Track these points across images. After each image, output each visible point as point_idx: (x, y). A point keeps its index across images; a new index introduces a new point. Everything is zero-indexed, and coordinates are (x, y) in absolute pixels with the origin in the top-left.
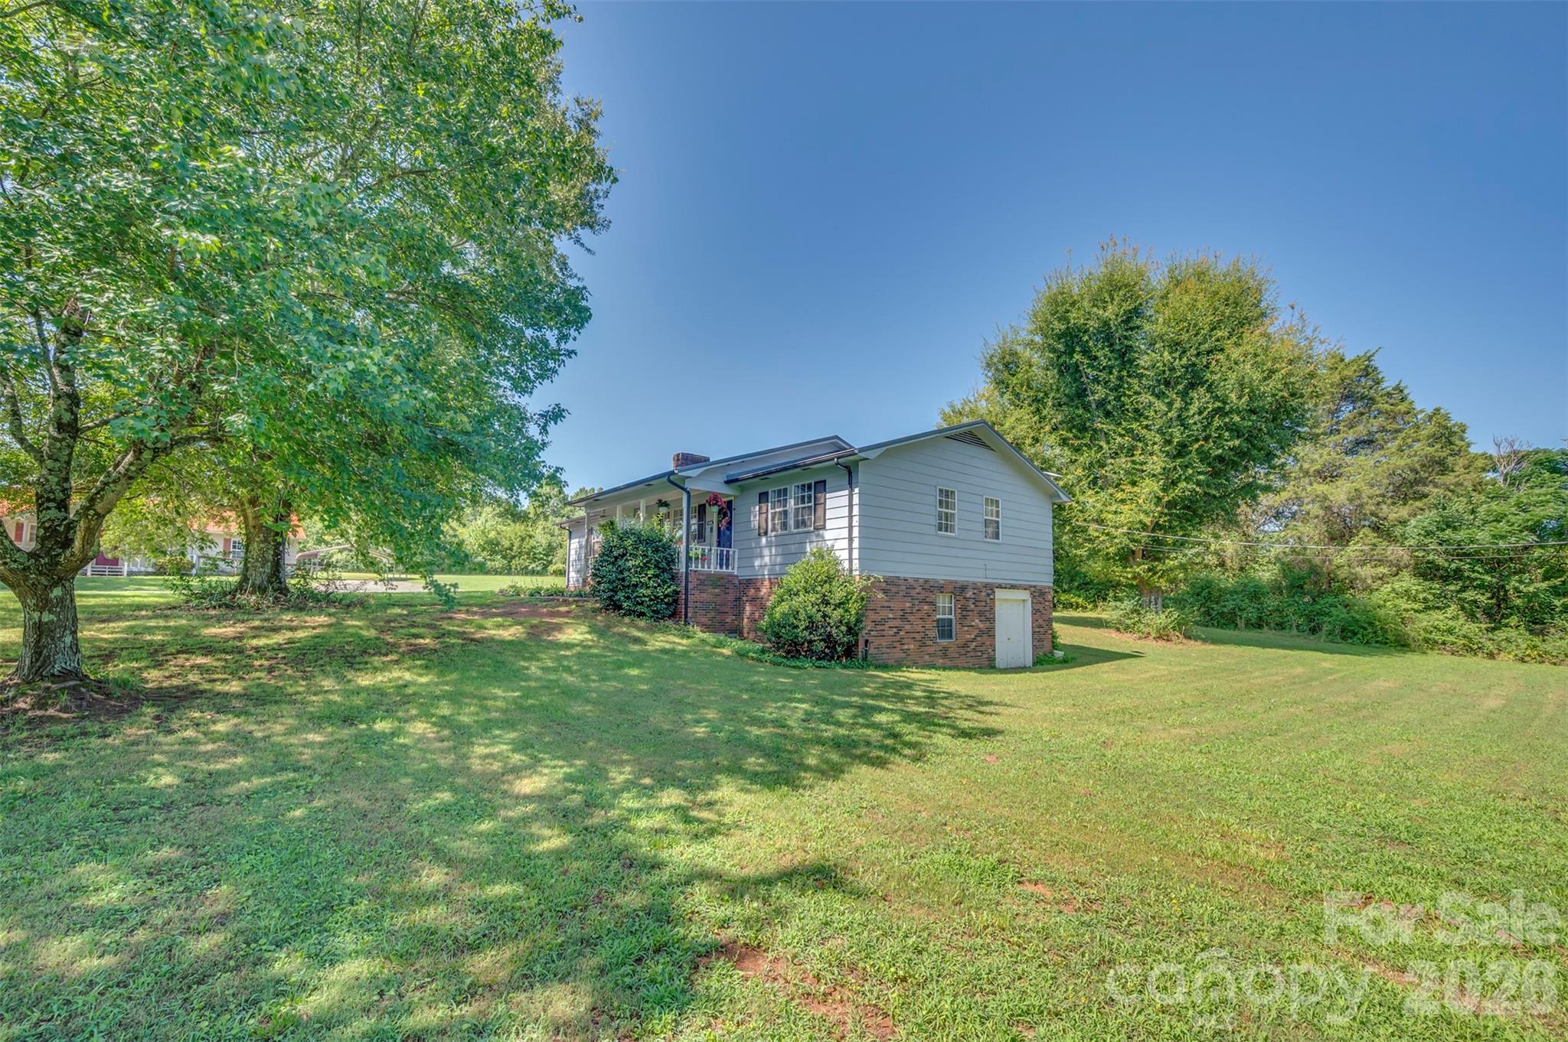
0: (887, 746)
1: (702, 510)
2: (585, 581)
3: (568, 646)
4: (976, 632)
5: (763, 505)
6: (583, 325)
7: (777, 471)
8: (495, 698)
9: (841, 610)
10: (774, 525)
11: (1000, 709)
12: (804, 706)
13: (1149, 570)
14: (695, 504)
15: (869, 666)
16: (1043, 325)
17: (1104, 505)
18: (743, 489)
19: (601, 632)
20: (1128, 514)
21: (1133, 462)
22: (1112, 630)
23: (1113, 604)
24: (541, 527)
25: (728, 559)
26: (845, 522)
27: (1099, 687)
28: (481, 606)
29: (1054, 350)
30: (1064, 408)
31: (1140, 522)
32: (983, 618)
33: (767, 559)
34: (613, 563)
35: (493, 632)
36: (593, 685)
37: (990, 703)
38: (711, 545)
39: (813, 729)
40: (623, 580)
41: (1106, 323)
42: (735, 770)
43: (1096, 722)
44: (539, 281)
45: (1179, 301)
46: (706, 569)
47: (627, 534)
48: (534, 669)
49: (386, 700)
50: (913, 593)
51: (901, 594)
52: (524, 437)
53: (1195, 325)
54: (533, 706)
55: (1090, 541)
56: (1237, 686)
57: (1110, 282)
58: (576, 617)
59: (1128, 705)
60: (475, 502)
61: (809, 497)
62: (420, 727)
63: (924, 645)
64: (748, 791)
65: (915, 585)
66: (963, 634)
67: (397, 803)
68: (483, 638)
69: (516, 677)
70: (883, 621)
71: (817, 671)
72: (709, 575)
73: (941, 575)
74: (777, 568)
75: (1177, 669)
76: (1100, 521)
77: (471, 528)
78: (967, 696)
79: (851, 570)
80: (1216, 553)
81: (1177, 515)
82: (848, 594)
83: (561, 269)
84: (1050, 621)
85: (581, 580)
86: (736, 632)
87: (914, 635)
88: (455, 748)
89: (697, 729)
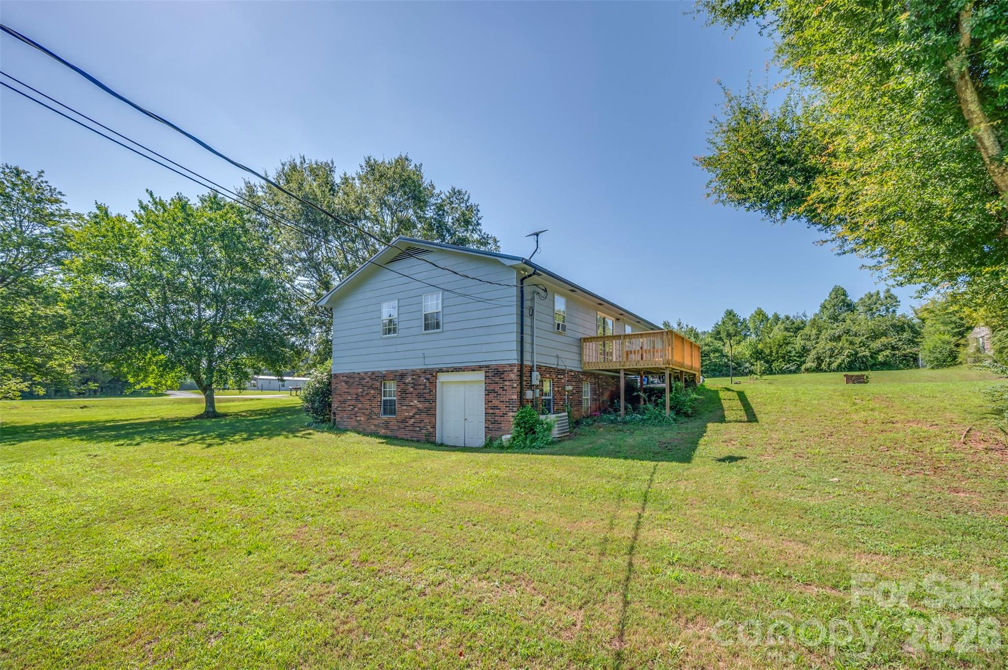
4: (414, 411)
32: (422, 399)
50: (364, 382)
51: (356, 383)
63: (370, 418)
65: (365, 377)
66: (404, 412)
70: (345, 401)
73: (383, 367)
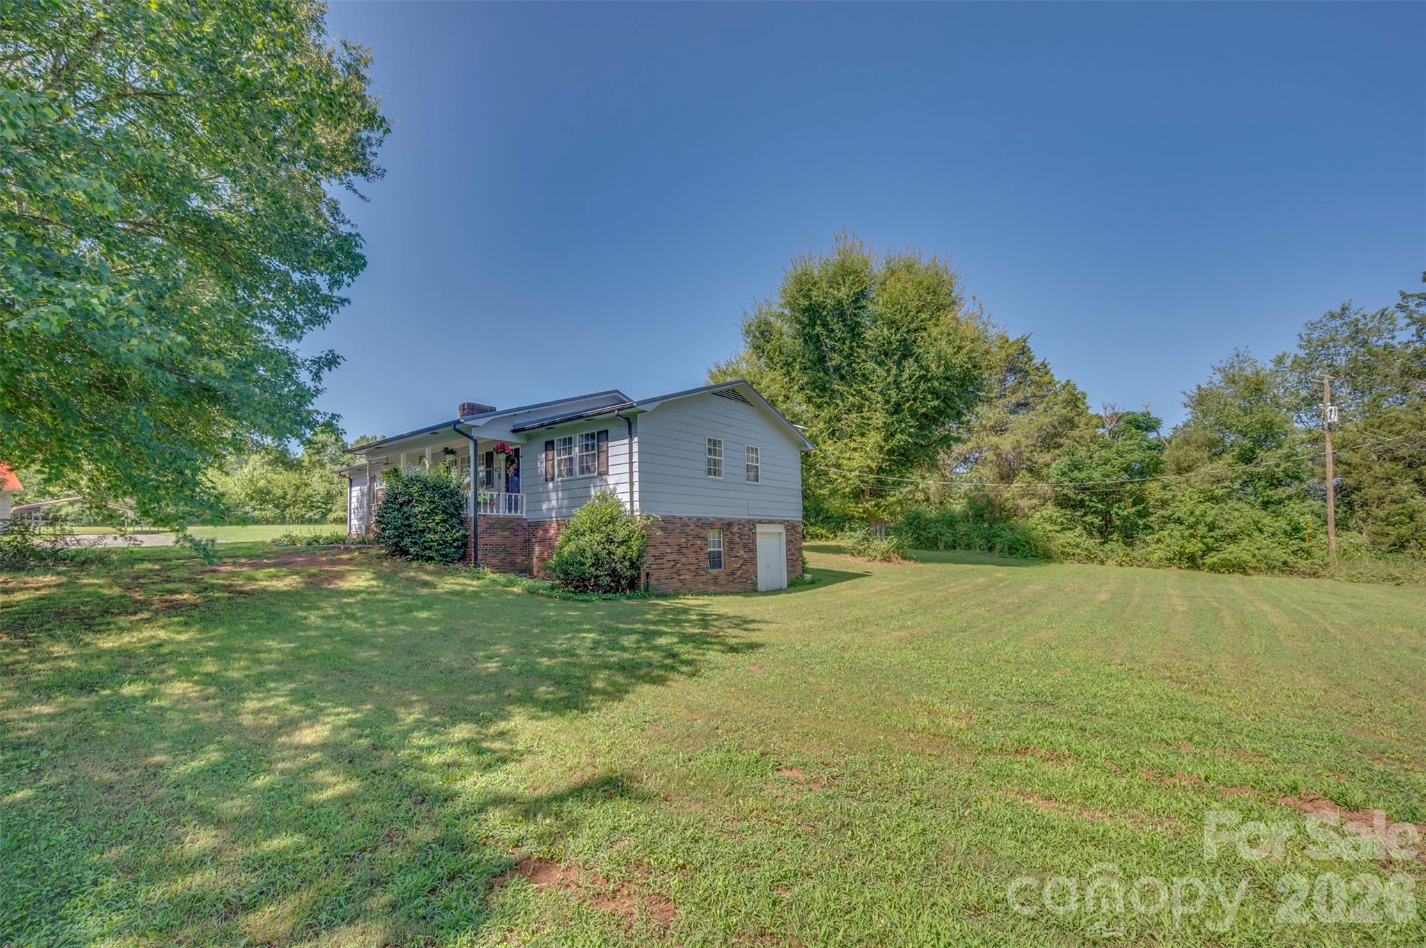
0: (667, 665)
1: (489, 458)
2: (368, 528)
3: (350, 593)
4: (741, 562)
5: (550, 453)
6: (357, 273)
7: (562, 422)
8: (270, 650)
9: (624, 548)
10: (560, 471)
11: (761, 626)
12: (592, 635)
13: (876, 505)
14: (482, 452)
15: (650, 596)
16: (791, 300)
17: (841, 452)
18: (529, 438)
19: (387, 578)
20: (858, 460)
21: (862, 417)
22: (848, 555)
23: (848, 533)
24: (318, 475)
25: (516, 504)
26: (626, 468)
27: (838, 602)
28: (250, 557)
29: (800, 322)
30: (809, 371)
31: (868, 466)
32: (747, 550)
33: (554, 503)
34: (398, 510)
35: (265, 583)
36: (380, 630)
37: (754, 621)
38: (499, 490)
39: (600, 656)
40: (410, 526)
41: (840, 302)
42: (526, 699)
43: (837, 631)
44: (306, 223)
45: (894, 287)
46: (495, 513)
47: (413, 481)
48: (313, 618)
49: (134, 662)
50: (688, 530)
51: (678, 531)
52: (295, 383)
53: (906, 308)
54: (312, 655)
55: (831, 482)
56: (939, 595)
57: (843, 267)
58: (362, 564)
59: (862, 616)
60: (239, 450)
61: (593, 446)
62: (179, 688)
63: (697, 575)
64: (539, 718)
65: (689, 523)
66: (730, 564)
67: (152, 770)
68: (253, 590)
69: (292, 627)
70: (663, 555)
71: (603, 603)
72: (498, 519)
73: (710, 512)
74: (564, 510)
75: (896, 584)
76: (838, 466)
77: (236, 477)
78: (734, 617)
79: (632, 511)
80: (923, 490)
81: (894, 460)
82: (630, 532)
83: (332, 215)
84: (800, 549)
85: (363, 527)
86: (526, 571)
87: (689, 566)
88: (223, 705)
89: (489, 665)
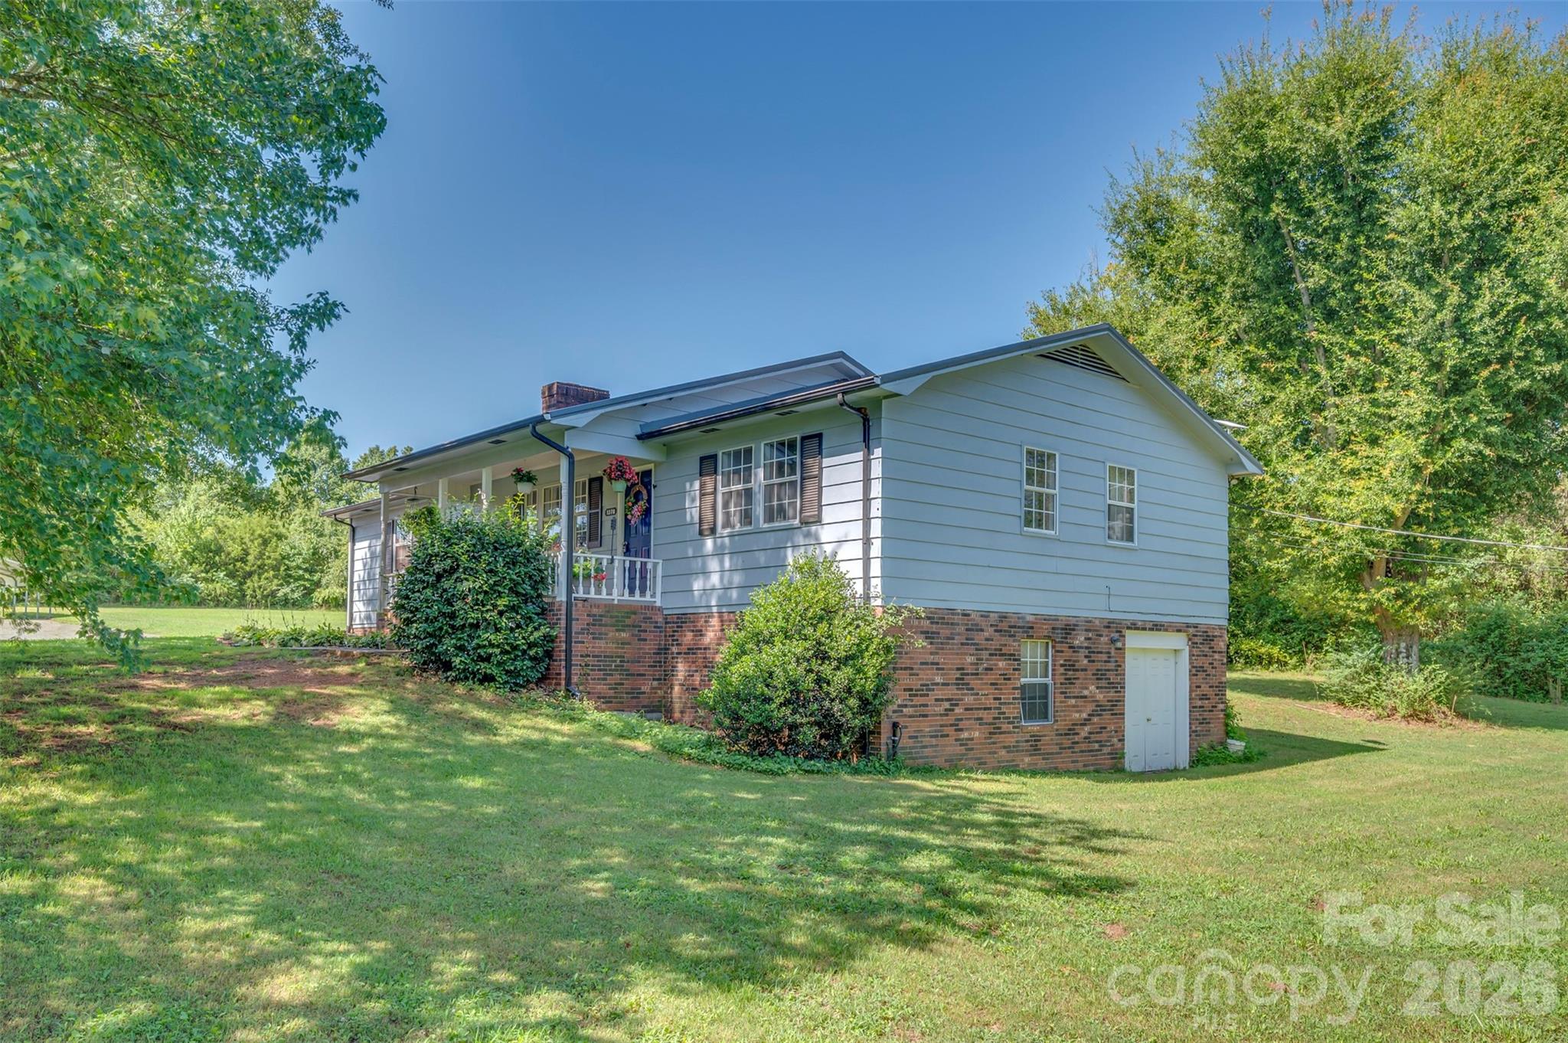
0: (930, 911)
1: (595, 486)
2: (381, 618)
3: (352, 736)
4: (1090, 707)
5: (707, 479)
6: (369, 142)
7: (733, 417)
8: (221, 832)
9: (848, 671)
10: (727, 515)
11: (1132, 844)
12: (781, 841)
13: (1398, 596)
14: (582, 478)
15: (899, 769)
16: (1217, 150)
17: (1320, 479)
18: (670, 450)
19: (415, 712)
20: (1363, 496)
21: (1374, 403)
22: (1330, 704)
23: (1333, 656)
24: (298, 520)
25: (643, 578)
26: (857, 511)
27: (1305, 803)
28: (189, 664)
29: (1236, 197)
30: (1254, 303)
31: (1384, 510)
32: (1103, 683)
33: (715, 579)
34: (434, 586)
35: (212, 712)
36: (400, 807)
37: (1114, 833)
38: (612, 552)
39: (798, 882)
40: (453, 616)
41: (1330, 149)
42: (659, 956)
43: (1299, 865)
44: (283, 55)
45: (1462, 108)
46: (604, 595)
47: (460, 531)
48: (291, 777)
49: (19, 837)
50: (979, 638)
51: (957, 640)
52: (267, 354)
53: (1489, 154)
54: (290, 844)
55: (1295, 544)
56: (1545, 800)
57: (1338, 72)
58: (367, 684)
59: (1356, 835)
60: (175, 473)
61: (792, 466)
62: (81, 886)
63: (996, 731)
64: (682, 992)
65: (983, 624)
66: (1068, 711)
67: (46, 1020)
68: (196, 723)
69: (258, 793)
70: (928, 688)
71: (805, 780)
72: (609, 607)
73: (1027, 604)
74: (734, 594)
75: (1442, 770)
76: (1313, 510)
77: (168, 521)
78: (1070, 821)
79: (867, 597)
80: (1516, 566)
81: (1448, 498)
82: (862, 640)
83: (327, 37)
84: (1221, 687)
85: (374, 616)
86: (660, 709)
87: (981, 714)
88: (150, 921)
89: (590, 885)
